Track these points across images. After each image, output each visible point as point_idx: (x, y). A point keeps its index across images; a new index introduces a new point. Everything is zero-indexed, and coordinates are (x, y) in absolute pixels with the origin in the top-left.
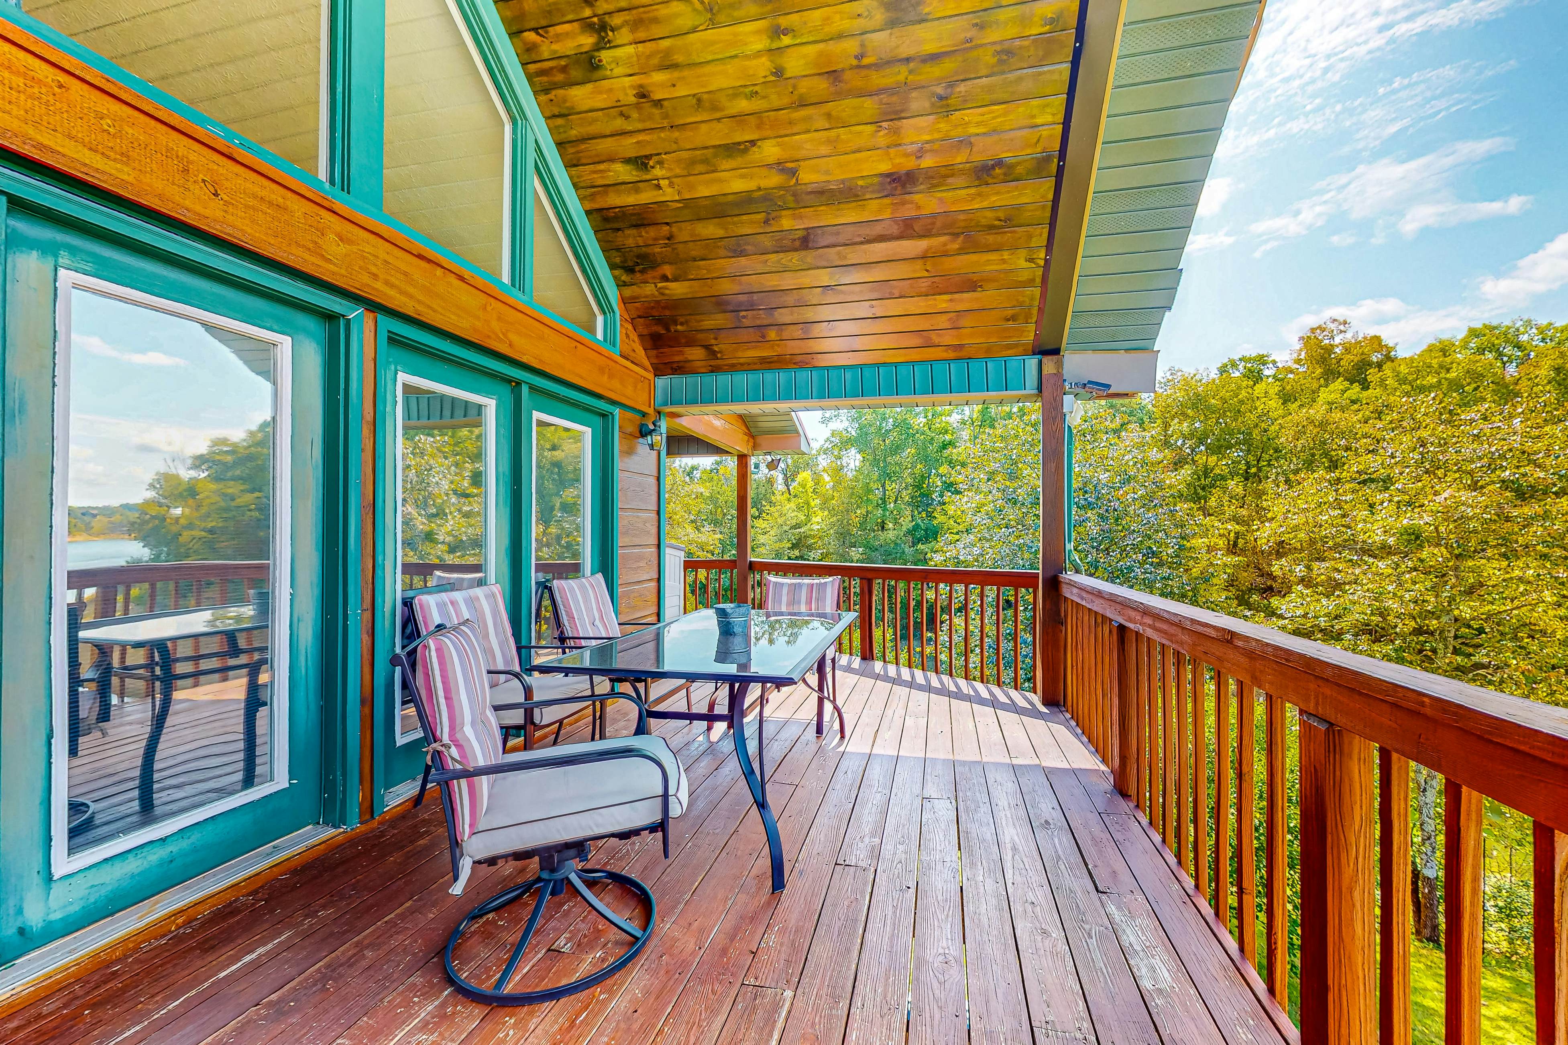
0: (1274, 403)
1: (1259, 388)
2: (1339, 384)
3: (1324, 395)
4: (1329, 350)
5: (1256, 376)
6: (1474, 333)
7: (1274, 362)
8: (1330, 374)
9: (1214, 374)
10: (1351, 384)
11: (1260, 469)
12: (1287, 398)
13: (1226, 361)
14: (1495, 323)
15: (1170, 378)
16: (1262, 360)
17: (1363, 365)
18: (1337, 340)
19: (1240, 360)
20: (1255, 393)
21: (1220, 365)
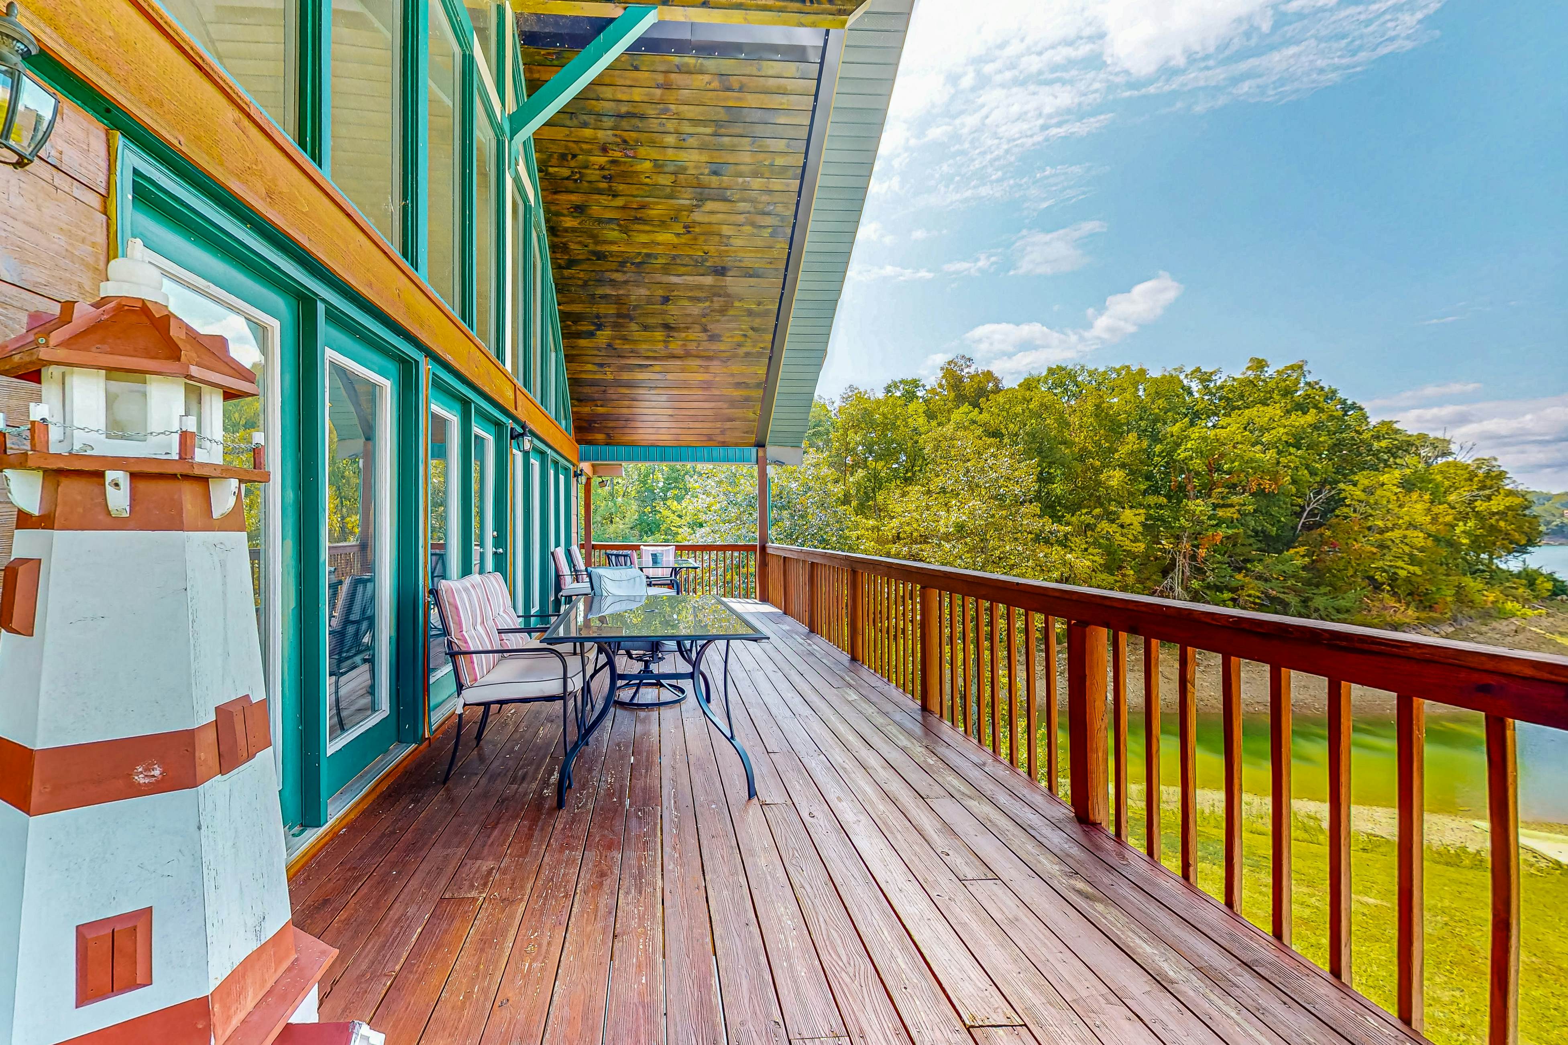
0: (922, 420)
1: (912, 407)
2: (965, 408)
3: (956, 416)
4: (960, 380)
5: (910, 396)
6: (1051, 371)
7: (924, 386)
8: (960, 399)
9: (880, 395)
10: (974, 408)
11: (914, 474)
12: (930, 415)
13: (890, 382)
14: (1064, 365)
15: (850, 394)
16: (915, 383)
17: (982, 392)
18: (966, 371)
19: (900, 382)
20: (909, 411)
21: (886, 385)
